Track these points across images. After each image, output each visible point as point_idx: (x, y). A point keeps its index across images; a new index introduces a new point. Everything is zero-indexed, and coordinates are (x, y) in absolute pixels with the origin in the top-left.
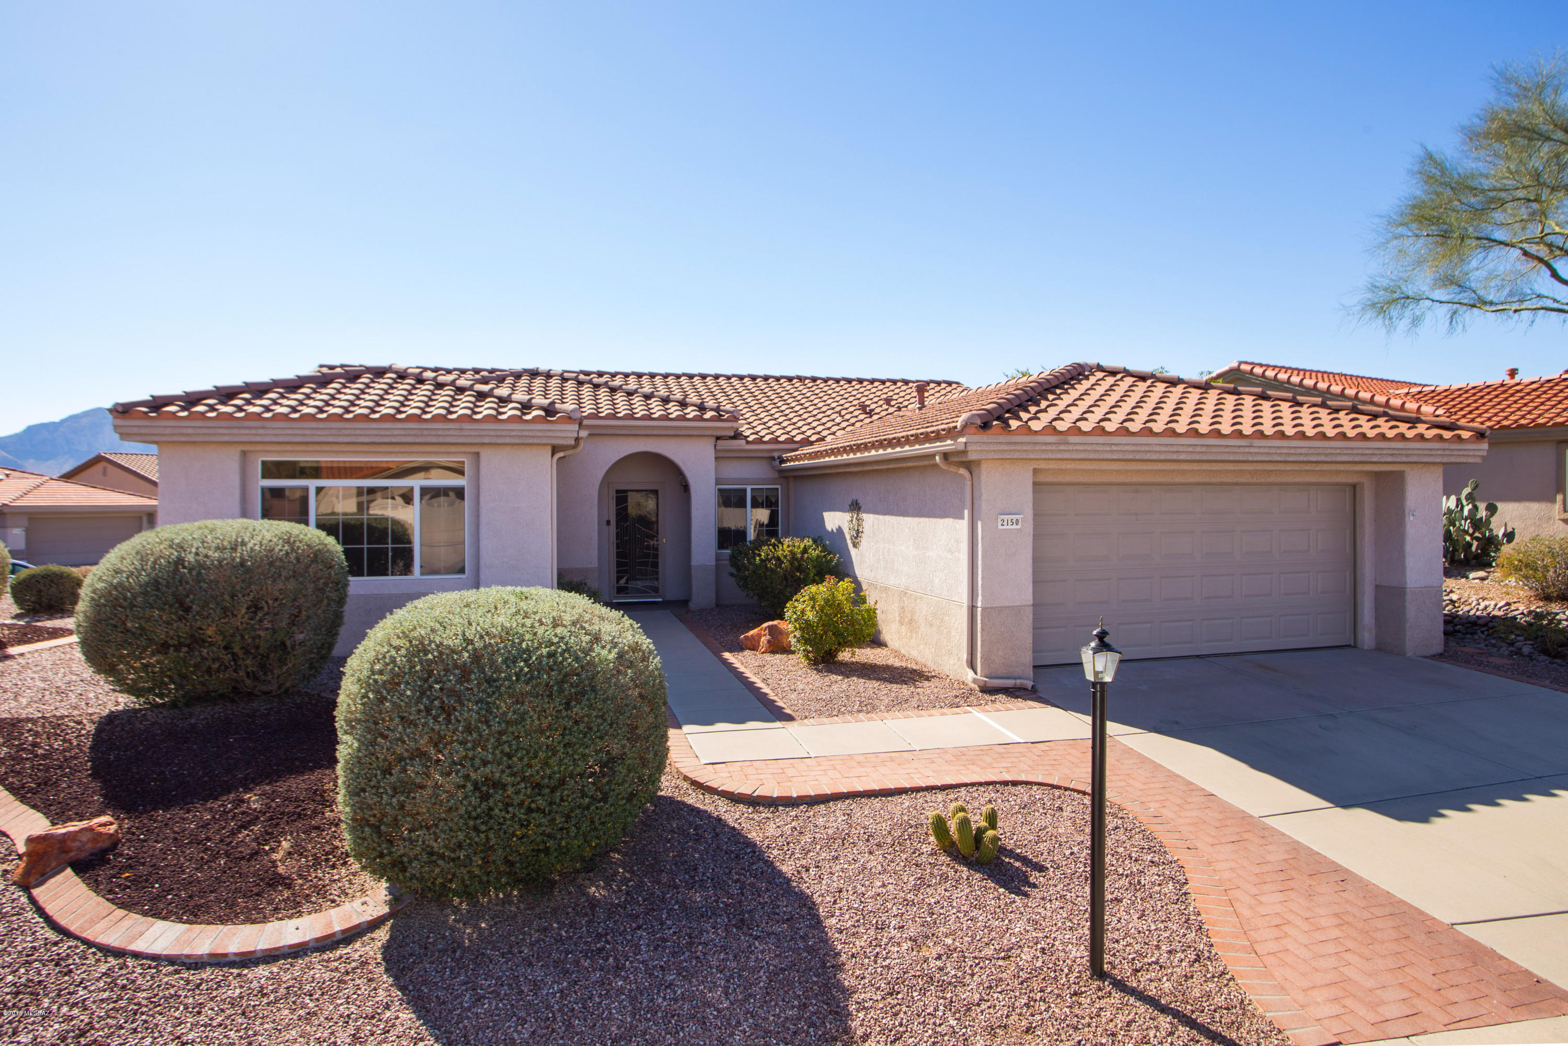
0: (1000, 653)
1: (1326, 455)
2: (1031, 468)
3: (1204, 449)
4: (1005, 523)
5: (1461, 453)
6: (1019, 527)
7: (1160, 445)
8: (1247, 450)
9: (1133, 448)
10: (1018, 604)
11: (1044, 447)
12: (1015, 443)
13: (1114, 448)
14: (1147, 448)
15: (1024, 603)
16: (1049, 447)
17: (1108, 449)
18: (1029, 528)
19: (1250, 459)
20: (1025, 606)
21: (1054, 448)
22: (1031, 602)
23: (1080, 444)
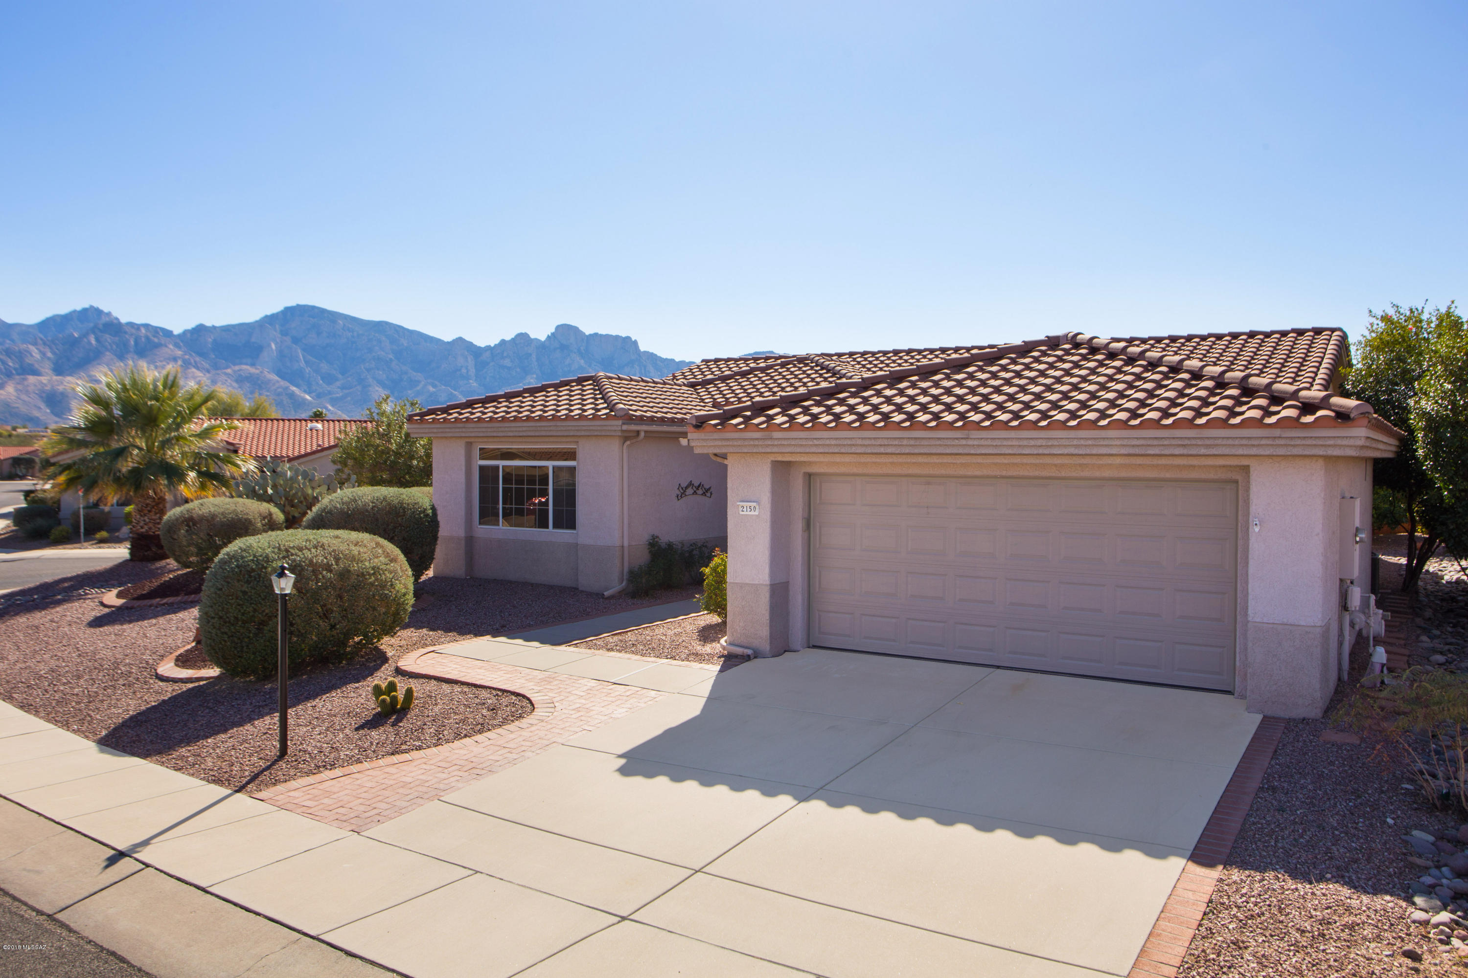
0: (741, 624)
1: (1077, 446)
2: (769, 461)
3: (912, 442)
4: (745, 509)
5: (1309, 442)
6: (756, 513)
7: (862, 438)
8: (964, 442)
9: (838, 442)
10: (757, 583)
11: (752, 443)
12: (728, 440)
13: (816, 442)
14: (849, 442)
15: (761, 582)
16: (756, 443)
17: (811, 443)
18: (767, 515)
19: (972, 452)
20: (762, 585)
21: (761, 443)
22: (768, 582)
23: (785, 439)
